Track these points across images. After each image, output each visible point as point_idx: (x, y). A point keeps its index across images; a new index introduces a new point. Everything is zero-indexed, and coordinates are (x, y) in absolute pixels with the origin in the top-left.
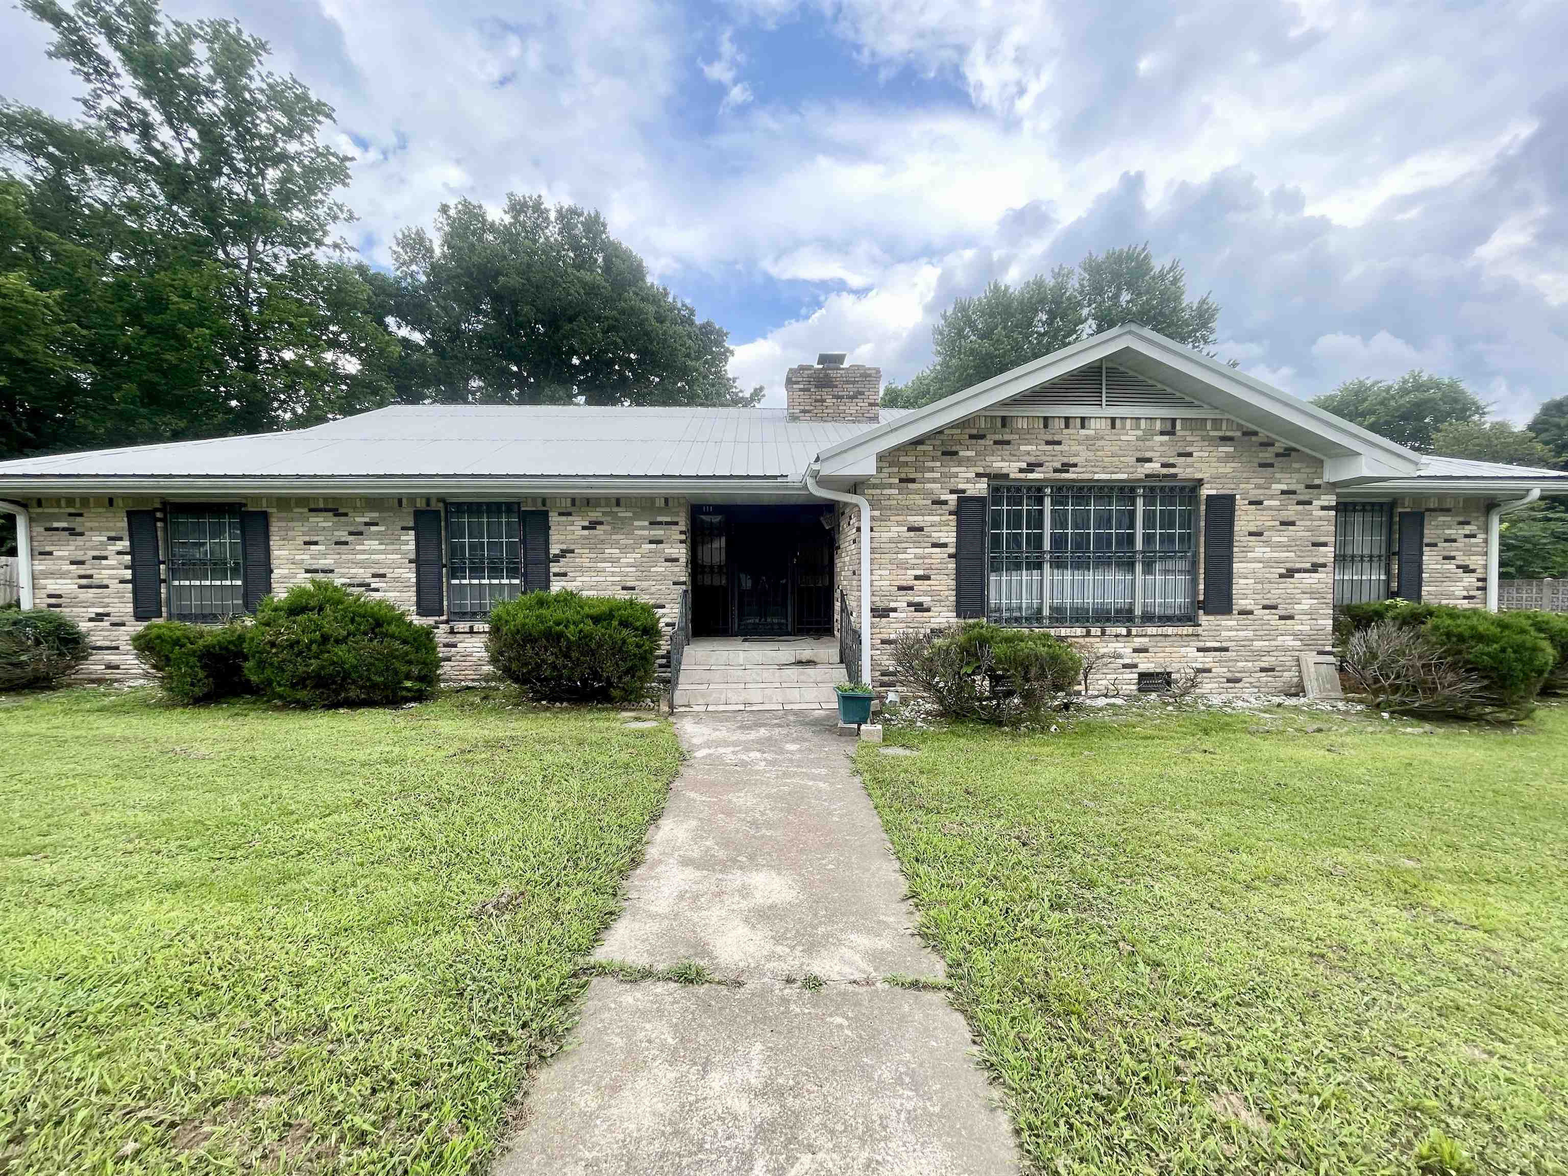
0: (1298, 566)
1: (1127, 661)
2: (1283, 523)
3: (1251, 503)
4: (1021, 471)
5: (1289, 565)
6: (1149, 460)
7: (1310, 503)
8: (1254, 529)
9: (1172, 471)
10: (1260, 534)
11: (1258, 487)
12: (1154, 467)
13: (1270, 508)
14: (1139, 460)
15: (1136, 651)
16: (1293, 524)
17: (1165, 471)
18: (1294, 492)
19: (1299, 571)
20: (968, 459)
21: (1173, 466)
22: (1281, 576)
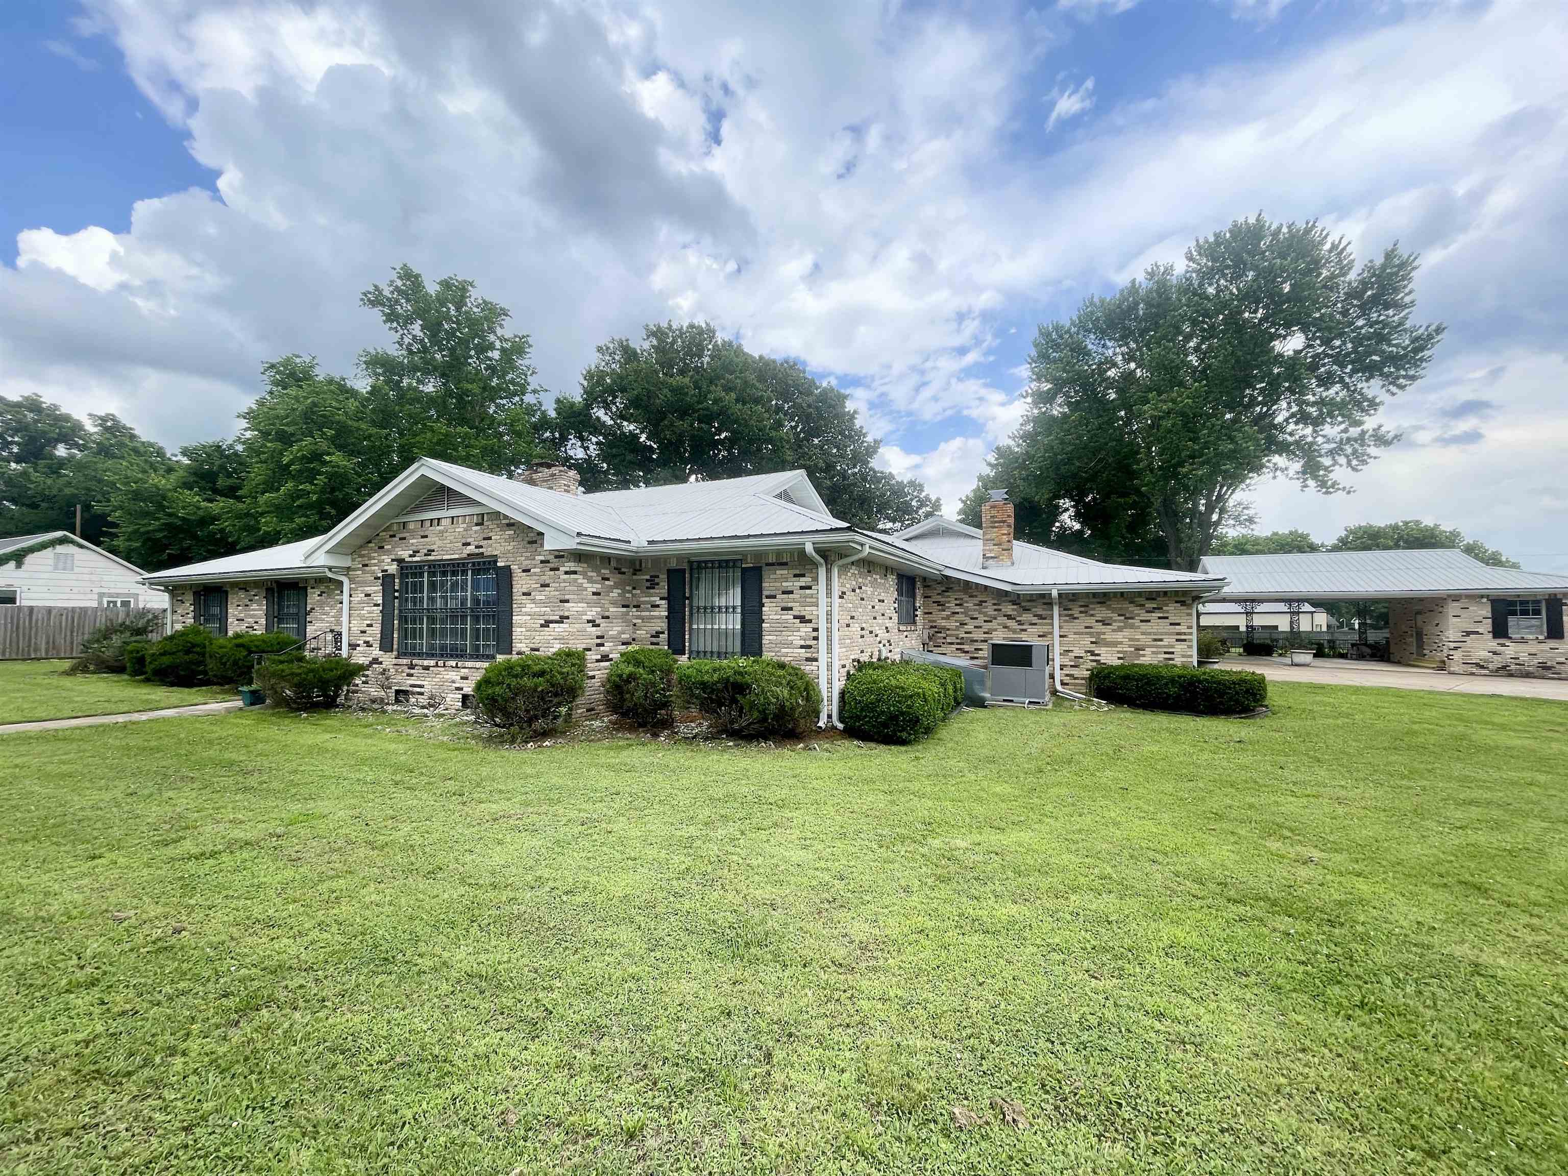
0: (552, 618)
1: (457, 685)
2: (542, 586)
3: (524, 571)
4: (411, 556)
5: (546, 618)
6: (469, 544)
7: (558, 569)
8: (525, 590)
9: (481, 550)
10: (529, 594)
11: (527, 558)
12: (471, 549)
13: (535, 574)
14: (464, 545)
15: (462, 678)
16: (547, 586)
17: (477, 551)
18: (548, 562)
19: (552, 622)
20: (388, 550)
21: (481, 547)
22: (542, 626)
